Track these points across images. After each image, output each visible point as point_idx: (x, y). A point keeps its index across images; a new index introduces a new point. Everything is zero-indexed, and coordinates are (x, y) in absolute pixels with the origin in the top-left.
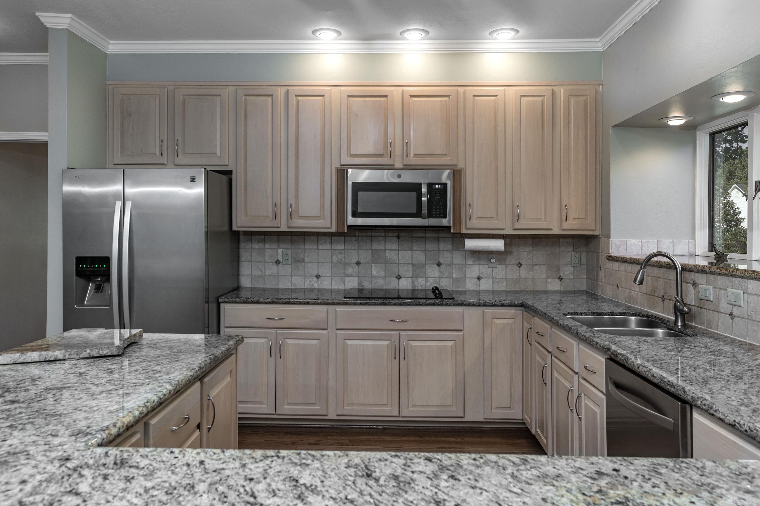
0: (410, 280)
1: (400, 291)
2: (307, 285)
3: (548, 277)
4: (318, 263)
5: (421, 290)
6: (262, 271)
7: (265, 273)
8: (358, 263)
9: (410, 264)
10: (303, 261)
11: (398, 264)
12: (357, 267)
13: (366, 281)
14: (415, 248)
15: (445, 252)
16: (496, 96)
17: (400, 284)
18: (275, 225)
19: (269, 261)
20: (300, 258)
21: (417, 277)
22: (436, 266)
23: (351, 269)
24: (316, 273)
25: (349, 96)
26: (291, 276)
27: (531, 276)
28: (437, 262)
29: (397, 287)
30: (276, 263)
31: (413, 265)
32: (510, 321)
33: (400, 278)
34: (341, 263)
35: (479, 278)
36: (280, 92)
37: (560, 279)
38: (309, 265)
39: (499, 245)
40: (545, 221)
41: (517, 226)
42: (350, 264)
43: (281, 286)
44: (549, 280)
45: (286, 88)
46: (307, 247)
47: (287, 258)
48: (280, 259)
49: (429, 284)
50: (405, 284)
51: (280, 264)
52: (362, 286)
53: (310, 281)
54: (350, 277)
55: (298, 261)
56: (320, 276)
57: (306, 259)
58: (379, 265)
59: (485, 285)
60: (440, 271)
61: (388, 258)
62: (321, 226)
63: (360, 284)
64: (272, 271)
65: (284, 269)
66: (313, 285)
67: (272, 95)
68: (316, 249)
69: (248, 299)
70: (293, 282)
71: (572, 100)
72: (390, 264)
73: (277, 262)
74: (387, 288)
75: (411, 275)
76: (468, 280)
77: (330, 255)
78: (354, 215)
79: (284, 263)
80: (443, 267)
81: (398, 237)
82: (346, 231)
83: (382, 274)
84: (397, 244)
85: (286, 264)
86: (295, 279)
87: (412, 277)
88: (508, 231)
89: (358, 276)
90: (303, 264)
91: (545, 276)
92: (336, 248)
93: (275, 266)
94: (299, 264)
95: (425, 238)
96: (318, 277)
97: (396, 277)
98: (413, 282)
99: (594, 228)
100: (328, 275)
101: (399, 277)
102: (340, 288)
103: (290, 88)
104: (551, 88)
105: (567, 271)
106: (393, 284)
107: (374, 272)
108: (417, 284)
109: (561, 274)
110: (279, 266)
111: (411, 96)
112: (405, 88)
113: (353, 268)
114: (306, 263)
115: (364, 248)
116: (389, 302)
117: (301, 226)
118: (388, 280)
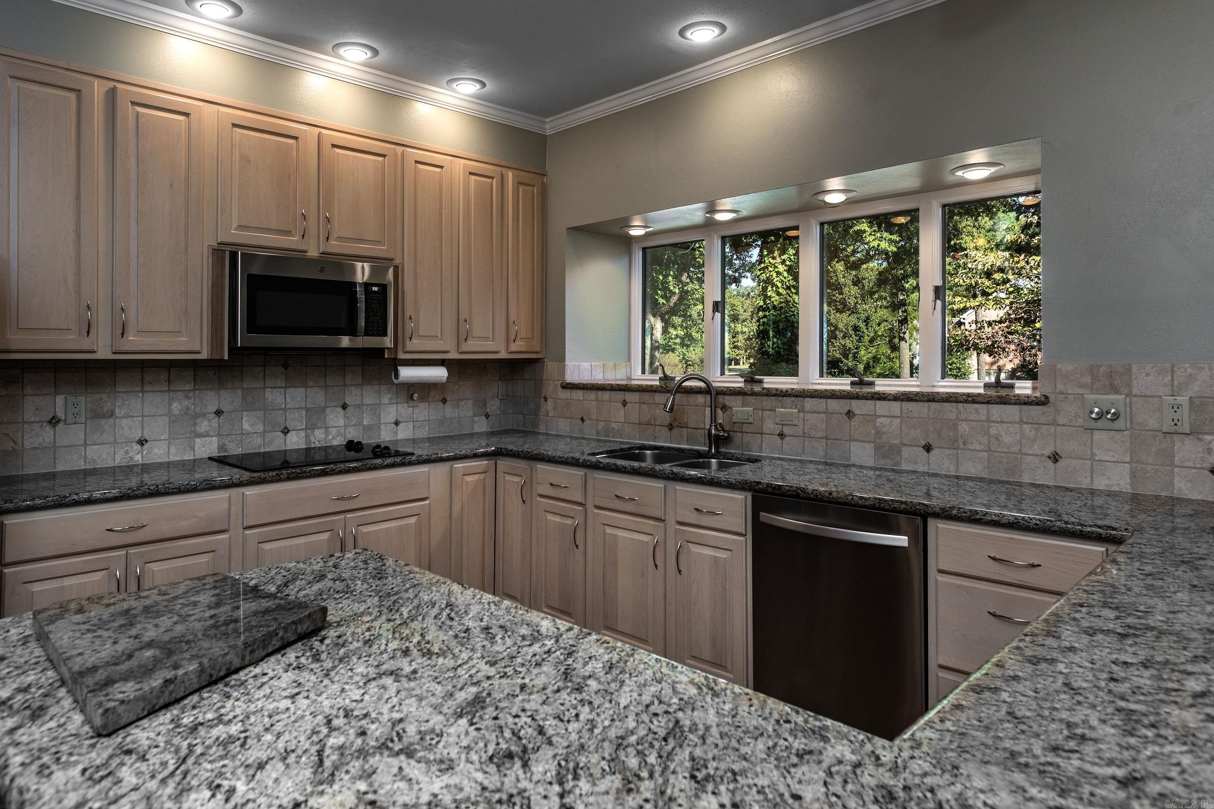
0: (303, 434)
1: (287, 454)
2: (119, 459)
3: (475, 415)
4: (143, 416)
5: (319, 448)
6: (15, 443)
7: (23, 444)
8: (218, 413)
9: (302, 408)
10: (112, 414)
11: (285, 409)
12: (217, 419)
13: (233, 441)
14: (311, 383)
15: (353, 388)
16: (442, 167)
17: (288, 442)
18: (86, 347)
19: (32, 419)
20: (105, 410)
21: (314, 427)
22: (340, 410)
23: (206, 423)
24: (138, 436)
25: (234, 125)
26: (85, 445)
27: (457, 415)
28: (341, 403)
29: (283, 448)
30: (50, 422)
31: (308, 410)
33: (288, 431)
34: (186, 414)
35: (397, 423)
36: (99, 89)
37: (487, 416)
38: (125, 421)
39: (440, 373)
40: (493, 341)
41: (465, 347)
42: (204, 415)
43: (60, 467)
44: (476, 419)
45: (111, 84)
46: (119, 390)
47: (76, 411)
48: (61, 415)
49: (331, 437)
50: (295, 441)
51: (61, 425)
52: (226, 451)
53: (127, 452)
54: (204, 437)
55: (98, 415)
56: (147, 441)
57: (117, 410)
58: (254, 413)
59: (404, 433)
60: (345, 417)
61: (270, 400)
62: (182, 348)
63: (221, 448)
64: (41, 440)
65: (69, 434)
66: (131, 458)
67: (79, 91)
68: (139, 392)
70: (89, 457)
71: (521, 188)
72: (272, 410)
73: (53, 421)
74: (267, 450)
75: (304, 427)
76: (382, 427)
77: (167, 400)
78: (252, 327)
79: (69, 421)
80: (350, 410)
81: (286, 366)
82: (226, 357)
83: (260, 427)
84: (284, 377)
85: (75, 423)
86: (93, 451)
87: (306, 429)
88: (453, 355)
89: (219, 435)
90: (111, 421)
91: (471, 414)
92: (178, 388)
93: (48, 428)
94: (103, 422)
96: (142, 442)
97: (282, 431)
98: (307, 436)
99: (539, 350)
100: (162, 438)
101: (286, 431)
102: (186, 457)
103: (118, 85)
104: (499, 169)
105: (494, 406)
106: (277, 443)
107: (246, 426)
108: (313, 440)
109: (488, 410)
110: (57, 428)
111: (334, 146)
112: (324, 131)
113: (209, 421)
114: (117, 417)
115: (229, 386)
116: (332, 470)
117: (143, 348)
118: (269, 436)
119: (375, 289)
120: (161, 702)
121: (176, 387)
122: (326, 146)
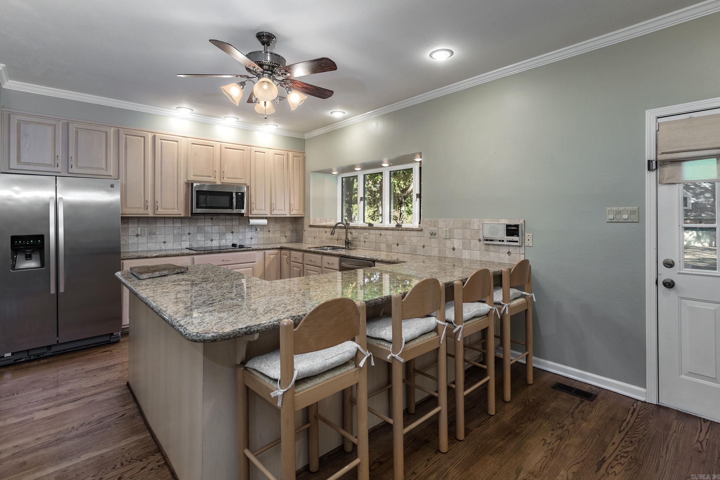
0: (218, 241)
1: (213, 247)
2: (158, 248)
3: (281, 236)
4: (165, 235)
5: (223, 246)
6: (126, 242)
7: (129, 242)
8: (189, 234)
10: (155, 234)
11: (212, 233)
12: (189, 236)
13: (194, 244)
14: (220, 225)
15: (235, 226)
16: (265, 153)
17: (213, 244)
18: (147, 213)
19: (131, 234)
20: (153, 232)
21: (222, 239)
22: (231, 234)
23: (185, 237)
24: (163, 240)
25: (192, 144)
26: (147, 243)
27: (274, 236)
28: (231, 231)
29: (211, 245)
30: (136, 236)
31: (219, 233)
32: (276, 256)
34: (179, 234)
35: (251, 239)
36: (150, 136)
37: (286, 237)
38: (159, 236)
39: (265, 222)
40: (284, 211)
41: (273, 213)
42: (184, 234)
43: (139, 249)
44: (281, 237)
45: (154, 134)
46: (158, 226)
47: (144, 232)
48: (139, 233)
49: (228, 242)
50: (215, 244)
51: (140, 236)
52: (192, 246)
53: (160, 245)
54: (184, 241)
55: (151, 234)
56: (166, 242)
57: (157, 232)
58: (201, 234)
59: (254, 241)
60: (233, 236)
61: (206, 230)
62: (176, 213)
63: (190, 245)
64: (134, 241)
65: (142, 240)
66: (161, 247)
67: (145, 137)
68: (164, 227)
69: (140, 256)
70: (148, 246)
71: (295, 158)
72: (207, 233)
73: (137, 235)
74: (205, 246)
75: (218, 239)
76: (246, 239)
77: (173, 230)
78: (198, 207)
79: (142, 235)
80: (234, 234)
81: (212, 219)
82: (190, 216)
83: (203, 239)
84: (211, 222)
85: (144, 236)
86: (149, 245)
88: (269, 215)
89: (189, 241)
90: (155, 236)
91: (280, 236)
93: (136, 237)
94: (152, 236)
95: (226, 219)
96: (164, 242)
97: (210, 240)
99: (302, 214)
100: (171, 241)
101: (212, 240)
102: (179, 248)
103: (156, 134)
104: (287, 152)
105: (288, 234)
106: (209, 244)
107: (199, 238)
108: (221, 243)
109: (286, 235)
110: (139, 237)
111: (226, 148)
112: (222, 143)
113: (186, 236)
114: (157, 235)
115: (193, 225)
116: (222, 251)
117: (164, 213)
118: (206, 242)
119: (239, 194)
120: (151, 277)
121: (175, 225)
122: (223, 148)
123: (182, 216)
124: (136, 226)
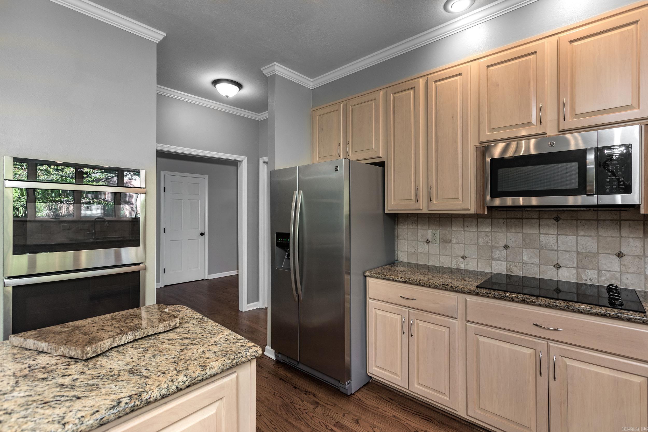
0: (574, 271)
1: (560, 284)
2: (454, 265)
4: (465, 244)
5: (591, 285)
6: (415, 249)
7: (418, 250)
8: (506, 247)
9: (574, 251)
10: (450, 241)
11: (557, 251)
12: (505, 251)
13: (516, 266)
14: (582, 233)
15: (631, 240)
17: (560, 274)
18: (418, 207)
19: (421, 240)
20: (447, 239)
21: (585, 268)
22: (615, 257)
23: (498, 252)
24: (462, 254)
26: (440, 255)
28: (617, 252)
29: (556, 278)
30: (426, 242)
31: (578, 253)
33: (560, 267)
34: (487, 245)
38: (456, 246)
42: (497, 247)
43: (431, 263)
45: (427, 77)
46: (453, 229)
47: (436, 238)
48: (430, 239)
49: (603, 278)
50: (567, 275)
52: (511, 272)
53: (457, 262)
54: (497, 260)
55: (445, 241)
56: (466, 258)
57: (452, 239)
58: (532, 250)
60: (621, 264)
61: (544, 243)
62: (459, 207)
63: (508, 269)
64: (423, 250)
65: (434, 249)
66: (459, 265)
67: (414, 87)
68: (462, 231)
70: (441, 261)
72: (545, 250)
73: (428, 242)
74: (542, 277)
75: (575, 265)
77: (476, 237)
79: (434, 242)
80: (626, 260)
81: (557, 219)
82: (486, 213)
83: (536, 261)
84: (556, 227)
85: (435, 244)
86: (443, 258)
87: (578, 267)
89: (507, 261)
90: (450, 244)
92: (482, 230)
93: (426, 244)
94: (446, 244)
95: (598, 220)
96: (464, 258)
97: (554, 266)
98: (578, 273)
100: (474, 257)
101: (558, 266)
102: (487, 271)
106: (551, 274)
107: (525, 258)
108: (584, 277)
110: (429, 245)
113: (500, 251)
114: (452, 243)
115: (513, 231)
117: (440, 208)
118: (543, 268)
121: (481, 229)
123: (473, 211)
124: (426, 227)
